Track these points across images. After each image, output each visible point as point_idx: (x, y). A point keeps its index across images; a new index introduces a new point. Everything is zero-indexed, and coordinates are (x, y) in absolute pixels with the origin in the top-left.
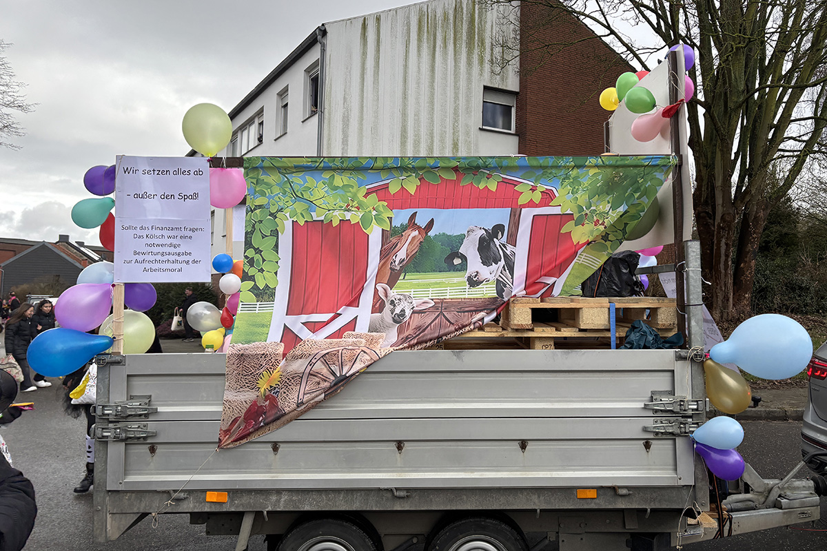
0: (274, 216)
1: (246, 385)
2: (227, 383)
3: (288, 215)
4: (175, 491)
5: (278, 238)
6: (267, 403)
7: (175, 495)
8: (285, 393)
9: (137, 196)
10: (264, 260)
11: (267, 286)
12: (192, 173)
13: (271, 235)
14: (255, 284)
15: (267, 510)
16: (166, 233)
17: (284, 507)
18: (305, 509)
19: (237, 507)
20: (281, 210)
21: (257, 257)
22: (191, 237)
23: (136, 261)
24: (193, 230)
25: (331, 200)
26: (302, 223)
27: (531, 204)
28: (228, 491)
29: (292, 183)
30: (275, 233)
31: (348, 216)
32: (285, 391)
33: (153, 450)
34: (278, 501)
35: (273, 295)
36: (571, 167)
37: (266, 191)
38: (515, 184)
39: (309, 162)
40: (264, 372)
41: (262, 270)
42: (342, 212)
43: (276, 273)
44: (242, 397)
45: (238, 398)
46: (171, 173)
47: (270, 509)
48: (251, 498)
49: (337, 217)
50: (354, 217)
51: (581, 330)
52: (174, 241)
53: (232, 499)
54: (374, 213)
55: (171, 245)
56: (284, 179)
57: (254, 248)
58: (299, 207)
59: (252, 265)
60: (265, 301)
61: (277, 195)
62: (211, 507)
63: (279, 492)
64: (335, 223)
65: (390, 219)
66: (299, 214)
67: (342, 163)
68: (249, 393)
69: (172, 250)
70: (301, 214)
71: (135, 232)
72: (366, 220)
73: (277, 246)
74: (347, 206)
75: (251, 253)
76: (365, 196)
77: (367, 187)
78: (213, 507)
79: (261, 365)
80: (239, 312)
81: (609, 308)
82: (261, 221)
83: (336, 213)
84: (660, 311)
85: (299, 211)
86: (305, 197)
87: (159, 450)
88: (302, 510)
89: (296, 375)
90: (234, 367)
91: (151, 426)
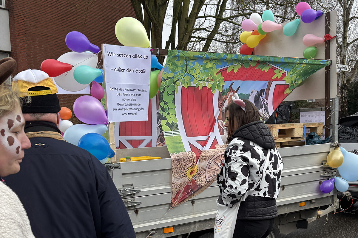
0: (174, 83)
1: (182, 175)
2: (172, 175)
3: (180, 83)
4: (151, 230)
5: (175, 96)
6: (191, 184)
7: (151, 232)
8: (199, 178)
9: (116, 70)
10: (169, 108)
11: (173, 122)
12: (142, 57)
13: (172, 94)
14: (167, 121)
15: (190, 232)
16: (131, 92)
17: (197, 229)
18: (206, 229)
19: (177, 233)
20: (178, 80)
21: (165, 106)
22: (140, 95)
23: (119, 109)
24: (142, 91)
25: (201, 75)
26: (186, 87)
27: (277, 79)
28: (174, 226)
29: (188, 65)
30: (174, 93)
31: (207, 84)
32: (199, 177)
33: (137, 212)
34: (195, 227)
35: (177, 127)
36: (297, 63)
37: (175, 69)
38: (275, 69)
39: (200, 54)
40: (189, 168)
41: (168, 114)
42: (204, 82)
43: (175, 115)
44: (180, 181)
45: (178, 182)
46: (132, 56)
47: (191, 232)
48: (183, 228)
49: (202, 84)
50: (209, 85)
51: (292, 138)
52: (134, 97)
53: (175, 230)
54: (218, 82)
55: (132, 100)
56: (185, 63)
57: (164, 101)
58: (186, 79)
59: (164, 111)
60: (175, 130)
61: (179, 72)
62: (166, 236)
63: (195, 223)
64: (200, 88)
65: (223, 86)
66: (186, 83)
67: (214, 55)
68: (183, 179)
69: (133, 102)
70: (187, 82)
71: (117, 92)
72: (214, 87)
73: (174, 100)
74: (207, 79)
75: (162, 104)
76: (217, 74)
77: (220, 69)
78: (167, 235)
79: (188, 164)
80: (165, 137)
81: (303, 128)
82: (169, 86)
83: (202, 82)
84: (318, 128)
85: (186, 81)
86: (191, 73)
87: (140, 212)
88: (204, 229)
89: (203, 169)
90: (175, 166)
91: (137, 200)
